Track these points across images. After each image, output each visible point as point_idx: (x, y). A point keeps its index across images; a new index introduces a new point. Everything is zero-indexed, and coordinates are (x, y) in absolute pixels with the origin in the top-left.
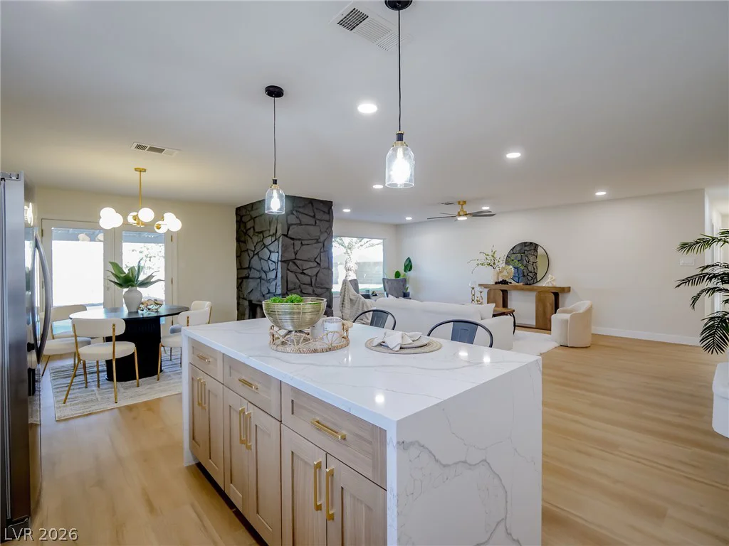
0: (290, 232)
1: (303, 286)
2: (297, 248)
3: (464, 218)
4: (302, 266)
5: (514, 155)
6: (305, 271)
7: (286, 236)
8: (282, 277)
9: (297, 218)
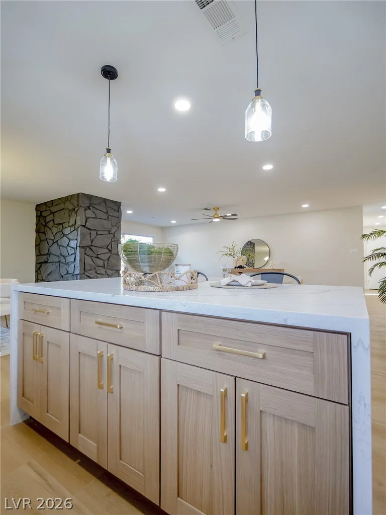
0: (87, 223)
1: (97, 268)
2: (93, 236)
3: (218, 220)
4: (97, 252)
5: (268, 167)
6: (99, 256)
7: (84, 226)
8: (80, 260)
9: (94, 212)
